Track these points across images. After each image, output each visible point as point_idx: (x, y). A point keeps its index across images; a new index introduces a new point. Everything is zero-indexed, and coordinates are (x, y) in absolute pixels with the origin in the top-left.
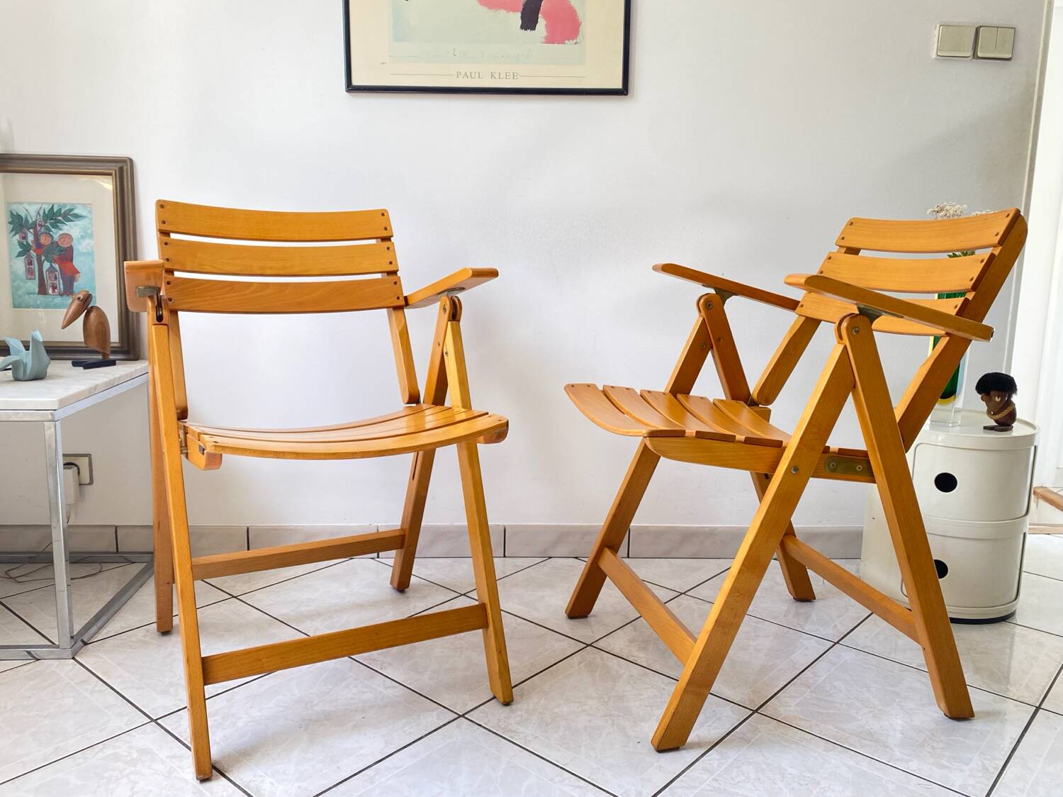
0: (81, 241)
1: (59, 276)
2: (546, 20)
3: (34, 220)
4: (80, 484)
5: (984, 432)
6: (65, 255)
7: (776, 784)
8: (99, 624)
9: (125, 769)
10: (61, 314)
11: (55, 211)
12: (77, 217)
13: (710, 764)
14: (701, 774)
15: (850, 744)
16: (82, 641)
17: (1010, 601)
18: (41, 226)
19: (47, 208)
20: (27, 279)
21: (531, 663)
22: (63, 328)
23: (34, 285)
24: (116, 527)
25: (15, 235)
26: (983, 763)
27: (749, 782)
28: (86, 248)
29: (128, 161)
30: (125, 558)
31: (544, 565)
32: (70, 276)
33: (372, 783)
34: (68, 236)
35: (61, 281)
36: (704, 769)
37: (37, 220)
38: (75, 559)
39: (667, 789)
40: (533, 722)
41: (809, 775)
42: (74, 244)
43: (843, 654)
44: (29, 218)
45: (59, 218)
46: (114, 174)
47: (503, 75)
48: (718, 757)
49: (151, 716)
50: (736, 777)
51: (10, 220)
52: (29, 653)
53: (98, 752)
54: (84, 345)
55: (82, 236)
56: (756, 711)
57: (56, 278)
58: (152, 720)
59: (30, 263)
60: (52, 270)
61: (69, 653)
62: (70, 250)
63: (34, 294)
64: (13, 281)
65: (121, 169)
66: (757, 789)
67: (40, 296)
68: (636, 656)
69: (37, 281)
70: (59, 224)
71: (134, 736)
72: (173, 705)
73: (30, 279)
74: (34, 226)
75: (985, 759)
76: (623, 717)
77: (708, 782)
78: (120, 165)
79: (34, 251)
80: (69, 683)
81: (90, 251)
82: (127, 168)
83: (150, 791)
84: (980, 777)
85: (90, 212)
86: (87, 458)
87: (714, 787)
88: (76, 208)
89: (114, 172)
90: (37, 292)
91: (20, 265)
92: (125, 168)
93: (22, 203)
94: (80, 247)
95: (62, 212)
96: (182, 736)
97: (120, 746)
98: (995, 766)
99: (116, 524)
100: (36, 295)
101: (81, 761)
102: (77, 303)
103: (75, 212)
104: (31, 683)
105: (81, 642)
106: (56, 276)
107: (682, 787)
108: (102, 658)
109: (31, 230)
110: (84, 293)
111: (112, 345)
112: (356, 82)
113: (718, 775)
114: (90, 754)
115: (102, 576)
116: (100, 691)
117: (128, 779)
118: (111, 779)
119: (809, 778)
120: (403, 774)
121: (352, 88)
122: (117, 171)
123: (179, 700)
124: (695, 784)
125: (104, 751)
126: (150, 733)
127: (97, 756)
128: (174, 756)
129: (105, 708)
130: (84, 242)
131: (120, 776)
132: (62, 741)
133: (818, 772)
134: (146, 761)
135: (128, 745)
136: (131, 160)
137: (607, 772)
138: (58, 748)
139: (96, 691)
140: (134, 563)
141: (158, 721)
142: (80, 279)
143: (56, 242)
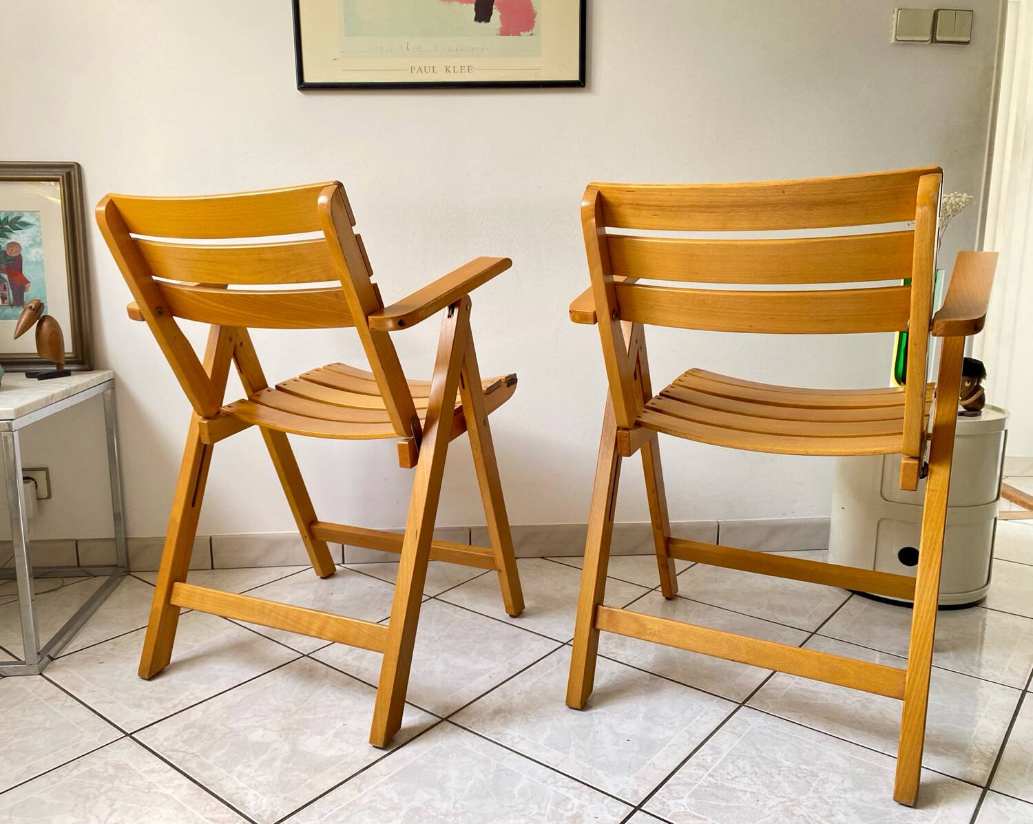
0: (30, 249)
1: (8, 286)
2: (501, 12)
4: (38, 499)
6: (13, 265)
7: (774, 778)
8: (65, 639)
9: (103, 786)
10: (13, 325)
11: (2, 219)
12: (25, 224)
13: (704, 760)
14: (695, 770)
16: (49, 656)
17: (982, 586)
22: (15, 339)
24: (77, 541)
27: (746, 776)
28: (36, 257)
29: (75, 167)
30: (88, 573)
32: (20, 284)
33: (359, 792)
34: (15, 245)
35: (11, 291)
36: (698, 765)
38: (39, 574)
39: (663, 787)
40: (519, 723)
41: (806, 767)
42: (23, 253)
43: (821, 644)
45: (6, 226)
46: (62, 181)
47: (458, 68)
49: (126, 730)
50: (732, 771)
53: (72, 770)
54: (38, 357)
55: (30, 245)
56: (743, 704)
57: (5, 288)
58: (127, 735)
60: (1, 280)
61: (35, 669)
62: (18, 261)
65: (69, 175)
66: (755, 784)
70: (6, 233)
71: (109, 752)
72: (148, 718)
75: (980, 744)
77: (704, 778)
78: (67, 170)
80: (38, 700)
81: (39, 260)
82: (74, 173)
83: (130, 808)
84: (978, 763)
85: (38, 220)
86: (44, 472)
87: (710, 782)
88: (23, 215)
89: (61, 177)
92: (72, 173)
94: (29, 256)
95: (9, 220)
97: (96, 762)
99: (77, 538)
101: (55, 779)
102: (28, 312)
103: (22, 219)
105: (47, 658)
106: (5, 286)
107: (679, 784)
108: (70, 673)
110: (36, 302)
111: (66, 356)
112: (308, 79)
113: (714, 771)
114: (64, 772)
115: (65, 590)
116: (71, 707)
117: (106, 796)
118: (88, 797)
119: (805, 771)
120: (391, 782)
121: (304, 86)
122: (65, 177)
123: (153, 713)
124: (692, 782)
125: (79, 768)
126: (124, 749)
127: (72, 773)
128: (152, 771)
129: (77, 724)
130: (34, 251)
131: (97, 793)
132: (34, 760)
133: (814, 764)
134: (123, 777)
135: (103, 761)
136: (78, 165)
137: (600, 772)
138: (30, 766)
139: (66, 707)
140: (96, 576)
141: (133, 735)
142: (30, 289)
143: (5, 251)
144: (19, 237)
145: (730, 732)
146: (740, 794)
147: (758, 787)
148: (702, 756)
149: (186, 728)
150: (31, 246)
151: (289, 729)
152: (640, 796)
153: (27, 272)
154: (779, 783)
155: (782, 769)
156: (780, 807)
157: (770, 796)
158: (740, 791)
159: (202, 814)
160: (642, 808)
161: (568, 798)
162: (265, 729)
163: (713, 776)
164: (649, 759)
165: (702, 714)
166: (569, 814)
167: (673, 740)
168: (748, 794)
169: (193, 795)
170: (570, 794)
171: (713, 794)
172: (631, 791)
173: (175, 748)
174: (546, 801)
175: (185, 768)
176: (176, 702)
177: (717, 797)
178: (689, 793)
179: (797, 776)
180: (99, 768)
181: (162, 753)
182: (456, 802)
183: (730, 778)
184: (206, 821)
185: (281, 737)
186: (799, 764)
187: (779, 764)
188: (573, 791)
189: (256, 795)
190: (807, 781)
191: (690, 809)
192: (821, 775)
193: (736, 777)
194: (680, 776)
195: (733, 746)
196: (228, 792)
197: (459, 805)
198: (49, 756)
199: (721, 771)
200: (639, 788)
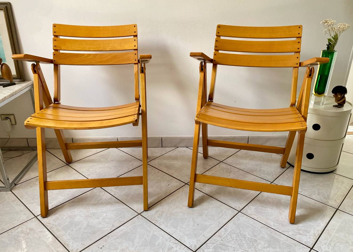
4: (12, 125)
7: (242, 242)
9: (25, 236)
13: (221, 234)
14: (217, 238)
15: (270, 225)
16: (14, 184)
21: (166, 192)
24: (27, 138)
26: (314, 232)
29: (9, 3)
30: (31, 149)
33: (106, 242)
36: (219, 236)
39: (205, 244)
40: (163, 216)
41: (254, 238)
46: (4, 9)
50: (229, 239)
53: (16, 230)
56: (240, 211)
58: (35, 216)
61: (9, 189)
65: (6, 7)
66: (235, 244)
68: (202, 188)
71: (29, 223)
76: (194, 214)
77: (219, 241)
78: (6, 5)
80: (9, 201)
83: (32, 245)
84: (312, 238)
86: (13, 116)
87: (221, 243)
89: (4, 8)
92: (8, 6)
96: (44, 223)
97: (24, 227)
101: (10, 233)
107: (210, 243)
108: (21, 191)
111: (13, 76)
113: (223, 238)
114: (13, 231)
115: (23, 156)
116: (19, 205)
117: (25, 240)
118: (19, 241)
119: (254, 239)
120: (117, 238)
122: (5, 8)
124: (215, 242)
125: (18, 229)
126: (34, 222)
127: (16, 231)
128: (41, 231)
129: (20, 212)
132: (4, 225)
133: (257, 237)
134: (31, 234)
135: (26, 227)
137: (186, 237)
138: (3, 228)
139: (18, 205)
140: (35, 150)
141: (37, 217)
145: (233, 223)
146: (229, 248)
147: (236, 245)
151: (88, 216)
152: (197, 247)
154: (244, 244)
157: (239, 249)
158: (230, 246)
159: (54, 249)
161: (173, 247)
162: (80, 216)
163: (222, 240)
164: (203, 233)
165: (225, 215)
167: (213, 225)
168: (232, 248)
169: (53, 241)
170: (174, 246)
172: (194, 245)
173: (50, 223)
174: (166, 248)
175: (52, 231)
177: (222, 249)
178: (213, 247)
179: (250, 241)
180: (24, 230)
181: (46, 224)
182: (136, 247)
183: (228, 241)
185: (85, 219)
186: (252, 237)
187: (245, 237)
188: (175, 244)
189: (73, 242)
190: (253, 244)
192: (258, 241)
193: (230, 241)
194: (212, 240)
195: (232, 228)
196: (64, 241)
197: (137, 249)
198: (9, 224)
199: (226, 239)
200: (197, 244)
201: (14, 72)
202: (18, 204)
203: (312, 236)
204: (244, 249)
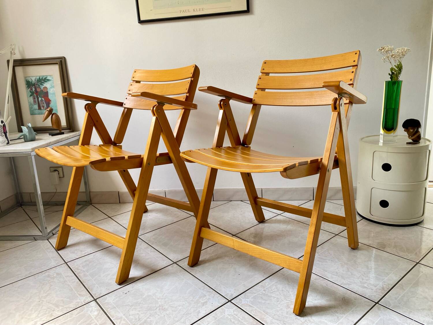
1: (45, 103)
3: (34, 82)
4: (59, 177)
5: (407, 145)
6: (46, 95)
9: (50, 280)
11: (41, 79)
12: (48, 80)
14: (259, 288)
17: (420, 216)
18: (36, 84)
19: (38, 78)
20: (34, 104)
22: (43, 122)
23: (36, 107)
25: (28, 89)
26: (383, 286)
27: (278, 291)
28: (53, 92)
29: (63, 58)
31: (228, 204)
32: (48, 102)
33: (133, 288)
34: (46, 88)
35: (45, 104)
36: (262, 286)
37: (35, 82)
39: (244, 293)
42: (48, 90)
44: (33, 82)
45: (42, 81)
46: (59, 64)
47: (198, 10)
48: (269, 281)
49: (66, 261)
51: (26, 83)
52: (34, 238)
54: (52, 127)
57: (43, 103)
59: (34, 99)
60: (42, 100)
62: (47, 93)
63: (37, 109)
64: (30, 105)
65: (61, 61)
66: (280, 295)
67: (39, 110)
69: (37, 105)
70: (43, 84)
71: (58, 268)
73: (35, 104)
74: (34, 85)
75: (385, 284)
76: (237, 264)
77: (261, 291)
79: (35, 94)
80: (43, 249)
82: (63, 61)
83: (55, 289)
84: (379, 293)
85: (52, 78)
86: (61, 168)
87: (263, 293)
89: (58, 62)
90: (38, 108)
91: (31, 99)
92: (62, 61)
93: (29, 77)
94: (51, 91)
95: (43, 79)
97: (52, 272)
98: (388, 288)
100: (38, 110)
102: (47, 112)
103: (47, 78)
104: (31, 249)
105: (52, 234)
109: (34, 87)
110: (50, 108)
111: (62, 127)
112: (142, 19)
113: (266, 289)
114: (40, 275)
117: (50, 284)
118: (44, 284)
121: (141, 22)
123: (77, 255)
124: (256, 292)
125: (46, 274)
126: (63, 267)
127: (43, 275)
128: (68, 276)
129: (51, 258)
130: (52, 90)
131: (47, 283)
134: (58, 278)
135: (54, 272)
136: (64, 57)
137: (222, 286)
138: (31, 272)
140: (80, 205)
141: (67, 263)
142: (52, 103)
143: (42, 90)
144: (47, 85)
147: (281, 296)
148: (265, 282)
149: (85, 261)
150: (51, 88)
152: (233, 296)
153: (50, 97)
155: (294, 289)
156: (286, 305)
157: (283, 300)
158: (273, 297)
159: (77, 292)
160: (232, 301)
161: (205, 295)
162: (111, 263)
163: (265, 291)
164: (243, 282)
166: (203, 301)
167: (256, 275)
168: (275, 299)
169: (77, 285)
171: (262, 298)
172: (230, 294)
173: (78, 268)
174: (197, 296)
175: (79, 276)
176: (86, 252)
178: (252, 297)
180: (52, 274)
181: (74, 270)
182: (165, 294)
183: (271, 291)
184: (78, 295)
185: (115, 266)
188: (209, 293)
189: (97, 287)
191: (249, 303)
193: (274, 292)
194: (252, 290)
196: (89, 285)
197: (165, 295)
198: (38, 269)
199: (269, 289)
200: (234, 293)
201: (64, 123)
202: (51, 251)
203: (380, 290)
204: (290, 300)
